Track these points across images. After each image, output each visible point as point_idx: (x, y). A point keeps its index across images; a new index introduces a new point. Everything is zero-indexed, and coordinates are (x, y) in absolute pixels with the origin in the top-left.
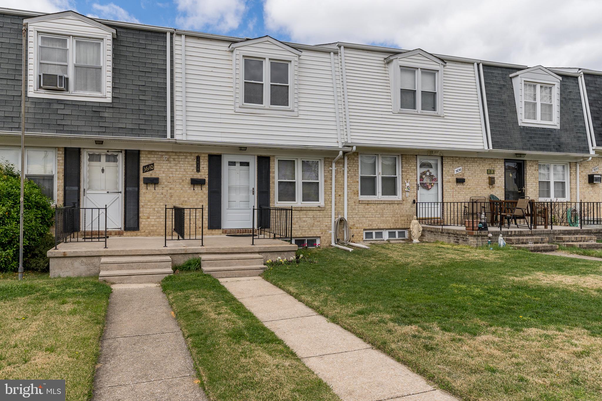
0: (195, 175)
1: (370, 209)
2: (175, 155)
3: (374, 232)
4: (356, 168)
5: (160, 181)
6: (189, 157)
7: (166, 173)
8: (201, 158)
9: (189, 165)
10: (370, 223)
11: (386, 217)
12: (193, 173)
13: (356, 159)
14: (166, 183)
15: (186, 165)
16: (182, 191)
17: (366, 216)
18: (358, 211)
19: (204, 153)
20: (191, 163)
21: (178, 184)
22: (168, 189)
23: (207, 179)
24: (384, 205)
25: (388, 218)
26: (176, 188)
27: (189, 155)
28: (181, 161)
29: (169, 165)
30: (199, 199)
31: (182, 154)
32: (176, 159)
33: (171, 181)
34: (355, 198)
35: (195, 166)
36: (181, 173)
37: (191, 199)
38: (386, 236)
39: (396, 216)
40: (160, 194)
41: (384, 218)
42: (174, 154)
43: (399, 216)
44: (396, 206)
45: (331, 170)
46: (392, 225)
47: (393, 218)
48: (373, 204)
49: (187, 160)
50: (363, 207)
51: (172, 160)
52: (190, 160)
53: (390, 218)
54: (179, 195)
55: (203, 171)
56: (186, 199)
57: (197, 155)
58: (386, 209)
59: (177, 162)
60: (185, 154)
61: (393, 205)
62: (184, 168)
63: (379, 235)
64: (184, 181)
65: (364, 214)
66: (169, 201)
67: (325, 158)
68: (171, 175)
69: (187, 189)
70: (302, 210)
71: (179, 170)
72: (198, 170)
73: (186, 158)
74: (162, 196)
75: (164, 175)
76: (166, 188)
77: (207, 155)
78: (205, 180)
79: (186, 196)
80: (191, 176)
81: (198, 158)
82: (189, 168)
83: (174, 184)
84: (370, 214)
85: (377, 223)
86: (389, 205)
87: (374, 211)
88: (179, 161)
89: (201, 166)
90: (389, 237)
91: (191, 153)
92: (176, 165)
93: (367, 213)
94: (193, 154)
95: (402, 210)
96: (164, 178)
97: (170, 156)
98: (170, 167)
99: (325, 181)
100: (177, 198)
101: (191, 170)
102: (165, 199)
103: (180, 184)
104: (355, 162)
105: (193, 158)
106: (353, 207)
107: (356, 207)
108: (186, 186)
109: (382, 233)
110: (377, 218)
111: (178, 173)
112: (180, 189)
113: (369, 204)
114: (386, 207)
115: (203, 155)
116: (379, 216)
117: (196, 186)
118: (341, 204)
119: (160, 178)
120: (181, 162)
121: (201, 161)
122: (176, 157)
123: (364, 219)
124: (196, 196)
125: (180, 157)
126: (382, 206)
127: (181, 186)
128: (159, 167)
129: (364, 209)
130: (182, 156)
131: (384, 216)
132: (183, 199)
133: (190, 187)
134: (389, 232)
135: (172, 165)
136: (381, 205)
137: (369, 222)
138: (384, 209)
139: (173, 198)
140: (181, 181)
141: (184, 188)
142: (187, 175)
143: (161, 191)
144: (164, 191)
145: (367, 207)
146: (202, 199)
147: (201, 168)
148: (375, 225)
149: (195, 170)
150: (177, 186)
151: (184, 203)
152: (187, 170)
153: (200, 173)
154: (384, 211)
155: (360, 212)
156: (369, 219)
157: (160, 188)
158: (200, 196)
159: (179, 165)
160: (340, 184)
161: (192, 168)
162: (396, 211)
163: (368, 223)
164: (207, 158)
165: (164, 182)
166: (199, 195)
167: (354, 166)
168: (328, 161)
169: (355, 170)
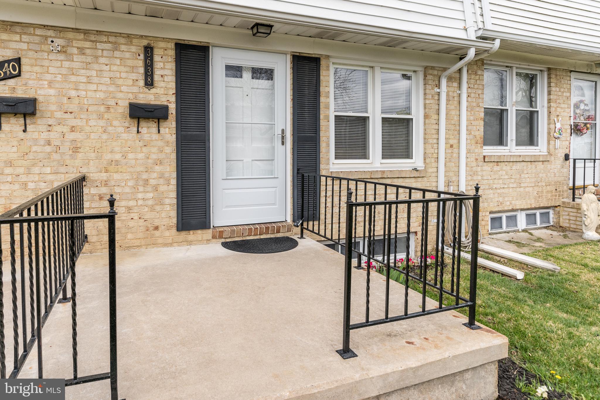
0: (141, 96)
1: (500, 173)
2: (86, 40)
3: (504, 216)
4: (480, 92)
5: (40, 107)
6: (123, 47)
7: (57, 86)
8: (156, 51)
9: (122, 69)
10: (501, 199)
11: (525, 187)
12: (135, 89)
13: (479, 72)
14: (59, 115)
15: (114, 68)
16: (105, 136)
17: (495, 186)
18: (482, 176)
19: (164, 39)
20: (130, 63)
21: (95, 116)
22: (66, 129)
23: (172, 107)
24: (523, 163)
25: (527, 189)
26: (88, 129)
27: (122, 40)
28: (102, 56)
29: (66, 64)
30: (154, 156)
31: (105, 39)
32: (88, 51)
33: (73, 107)
34: (476, 151)
35: (142, 70)
36: (104, 88)
37: (131, 156)
38: (522, 222)
39: (540, 184)
40: (42, 143)
41: (522, 189)
42: (82, 36)
43: (544, 184)
44: (540, 165)
45: (439, 94)
46: (533, 201)
47: (535, 188)
48: (506, 163)
49: (117, 54)
50: (489, 169)
51: (75, 51)
52: (127, 55)
53: (531, 189)
54: (98, 145)
55: (162, 84)
56: (118, 157)
57: (145, 42)
58: (525, 172)
59: (89, 59)
60: (112, 39)
61: (536, 163)
62: (112, 75)
63: (512, 220)
64: (112, 110)
65: (491, 182)
66: (68, 162)
67: (426, 68)
68: (73, 93)
69: (121, 129)
70: (384, 178)
71: (96, 80)
72: (149, 83)
73: (116, 49)
74: (48, 149)
75: (52, 92)
76: (59, 129)
77: (172, 45)
78: (166, 108)
79: (117, 149)
80: (131, 96)
81: (149, 51)
82: (124, 75)
83: (82, 116)
84: (501, 181)
85: (511, 199)
86: (529, 163)
87: (506, 177)
88: (97, 57)
89: (157, 73)
90: (528, 224)
91: (129, 36)
92: (87, 66)
93: (496, 181)
94: (135, 41)
95: (549, 174)
96: (53, 99)
97: (70, 40)
98: (72, 72)
99: (426, 117)
100: (93, 155)
101: (130, 82)
102: (56, 156)
103: (101, 117)
104: (479, 79)
105: (134, 49)
106: (474, 169)
107: (479, 169)
108: (116, 123)
109: (515, 216)
110: (511, 189)
111: (93, 87)
112: (101, 130)
113: (499, 164)
114: (525, 168)
115: (162, 44)
116: (515, 185)
117: (143, 124)
118: (453, 164)
119: (40, 99)
120: (102, 60)
121: (156, 58)
122: (88, 44)
123: (491, 191)
124: (144, 149)
125: (99, 46)
126: (519, 166)
127: (102, 123)
128: (37, 69)
129: (492, 173)
130: (106, 42)
131: (522, 185)
132: (109, 156)
133: (127, 124)
134: (527, 215)
135: (75, 65)
136: (518, 164)
137: (498, 197)
138: (523, 172)
139: (80, 155)
140: (102, 109)
141: (110, 128)
142: (121, 95)
143: (45, 135)
144: (53, 135)
145: (496, 168)
146: (162, 156)
147: (156, 78)
148: (508, 203)
149: (142, 83)
150: (92, 123)
151: (111, 168)
152: (120, 82)
153: (153, 91)
154: (523, 175)
155: (485, 178)
156: (499, 191)
157: (44, 128)
158: (155, 150)
159: (96, 66)
160: (453, 122)
161: (134, 76)
162: (541, 175)
163: (497, 199)
164: (172, 53)
165: (52, 112)
166: (153, 146)
167: (476, 86)
168: (431, 74)
169: (477, 96)
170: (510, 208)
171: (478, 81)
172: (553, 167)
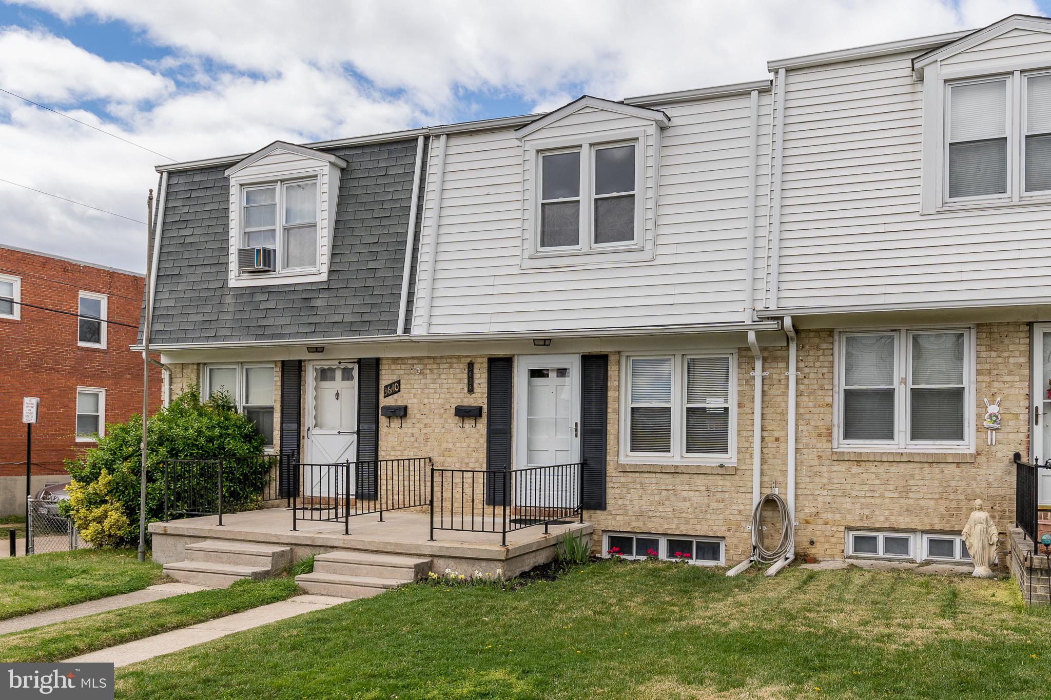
0: (466, 400)
1: (865, 475)
2: (434, 363)
3: (881, 538)
4: (825, 370)
5: (409, 411)
6: (455, 366)
7: (418, 397)
8: (476, 366)
9: (455, 381)
10: (867, 512)
11: (918, 499)
12: (462, 395)
13: (824, 346)
14: (418, 416)
15: (450, 381)
16: (443, 431)
17: (854, 493)
18: (830, 479)
19: (481, 356)
20: (459, 376)
21: (438, 416)
22: (422, 426)
23: (485, 407)
24: (911, 464)
25: (922, 502)
26: (433, 425)
27: (455, 360)
28: (443, 374)
29: (423, 381)
30: (472, 446)
31: (444, 361)
32: (435, 371)
33: (426, 411)
34: (819, 445)
35: (466, 381)
36: (443, 396)
37: (458, 445)
38: (920, 549)
39: (952, 497)
40: (409, 435)
41: (911, 501)
42: (432, 361)
43: (963, 497)
44: (951, 469)
45: (754, 378)
46: (936, 521)
47: (943, 502)
48: (876, 463)
49: (452, 371)
50: (843, 469)
51: (428, 372)
52: (458, 371)
53: (932, 502)
54: (439, 437)
55: (479, 390)
56: (450, 445)
57: (468, 360)
58: (917, 477)
59: (435, 377)
60: (449, 360)
61: (942, 465)
62: (448, 386)
63: (898, 544)
64: (448, 411)
65: (848, 487)
66: (422, 448)
67: (739, 350)
68: (426, 401)
69: (453, 425)
70: (678, 473)
71: (439, 391)
72: (471, 390)
73: (451, 367)
74: (412, 439)
75: (415, 401)
76: (418, 425)
77: (486, 360)
78: (481, 408)
79: (450, 440)
80: (459, 401)
81: (471, 366)
82: (455, 385)
83: (431, 417)
84: (866, 488)
85: (887, 513)
86: (926, 465)
87: (877, 482)
88: (440, 375)
89: (476, 381)
90: (932, 554)
91: (459, 357)
92: (434, 381)
93: (856, 486)
94: (462, 360)
95: (974, 482)
96: (416, 406)
97: (425, 365)
98: (426, 386)
99: (740, 405)
100: (436, 444)
101: (459, 390)
102: (416, 444)
103: (441, 417)
104: (823, 355)
105: (462, 366)
106: (816, 469)
107: (824, 469)
108: (450, 421)
109: (907, 540)
110: (887, 501)
111: (437, 396)
112: (441, 426)
113: (863, 463)
114: (917, 471)
115: (480, 360)
116: (896, 495)
117: (466, 421)
118: (780, 461)
119: (409, 406)
120: (443, 376)
121: (476, 371)
122: (435, 366)
123: (848, 500)
124: (467, 439)
125: (442, 366)
126: (903, 468)
127: (442, 421)
128: (408, 386)
129: (849, 475)
130: (445, 363)
131: (911, 495)
132: (444, 445)
133: (456, 422)
134: (931, 541)
135: (428, 381)
136: (902, 465)
137: (862, 508)
138: (912, 477)
139: (429, 443)
140: (442, 411)
141: (446, 425)
142: (453, 400)
143: (411, 430)
144: (415, 430)
145: (855, 469)
146: (478, 445)
147: (475, 385)
148: (882, 518)
149: (466, 390)
150: (436, 421)
151: (446, 454)
152: (453, 391)
153: (473, 395)
154: (911, 482)
155: (835, 481)
156: (863, 500)
157: (410, 425)
158: (473, 440)
159: (439, 381)
160: (779, 411)
161: (461, 386)
162: (954, 483)
163: (858, 512)
164: (486, 365)
165: (415, 414)
166: (473, 438)
167: (817, 364)
168: (745, 357)
169: (821, 376)
170: (887, 525)
171: (821, 357)
172: (983, 472)
